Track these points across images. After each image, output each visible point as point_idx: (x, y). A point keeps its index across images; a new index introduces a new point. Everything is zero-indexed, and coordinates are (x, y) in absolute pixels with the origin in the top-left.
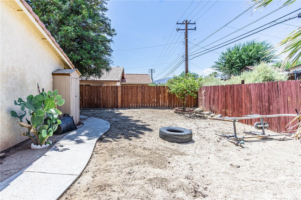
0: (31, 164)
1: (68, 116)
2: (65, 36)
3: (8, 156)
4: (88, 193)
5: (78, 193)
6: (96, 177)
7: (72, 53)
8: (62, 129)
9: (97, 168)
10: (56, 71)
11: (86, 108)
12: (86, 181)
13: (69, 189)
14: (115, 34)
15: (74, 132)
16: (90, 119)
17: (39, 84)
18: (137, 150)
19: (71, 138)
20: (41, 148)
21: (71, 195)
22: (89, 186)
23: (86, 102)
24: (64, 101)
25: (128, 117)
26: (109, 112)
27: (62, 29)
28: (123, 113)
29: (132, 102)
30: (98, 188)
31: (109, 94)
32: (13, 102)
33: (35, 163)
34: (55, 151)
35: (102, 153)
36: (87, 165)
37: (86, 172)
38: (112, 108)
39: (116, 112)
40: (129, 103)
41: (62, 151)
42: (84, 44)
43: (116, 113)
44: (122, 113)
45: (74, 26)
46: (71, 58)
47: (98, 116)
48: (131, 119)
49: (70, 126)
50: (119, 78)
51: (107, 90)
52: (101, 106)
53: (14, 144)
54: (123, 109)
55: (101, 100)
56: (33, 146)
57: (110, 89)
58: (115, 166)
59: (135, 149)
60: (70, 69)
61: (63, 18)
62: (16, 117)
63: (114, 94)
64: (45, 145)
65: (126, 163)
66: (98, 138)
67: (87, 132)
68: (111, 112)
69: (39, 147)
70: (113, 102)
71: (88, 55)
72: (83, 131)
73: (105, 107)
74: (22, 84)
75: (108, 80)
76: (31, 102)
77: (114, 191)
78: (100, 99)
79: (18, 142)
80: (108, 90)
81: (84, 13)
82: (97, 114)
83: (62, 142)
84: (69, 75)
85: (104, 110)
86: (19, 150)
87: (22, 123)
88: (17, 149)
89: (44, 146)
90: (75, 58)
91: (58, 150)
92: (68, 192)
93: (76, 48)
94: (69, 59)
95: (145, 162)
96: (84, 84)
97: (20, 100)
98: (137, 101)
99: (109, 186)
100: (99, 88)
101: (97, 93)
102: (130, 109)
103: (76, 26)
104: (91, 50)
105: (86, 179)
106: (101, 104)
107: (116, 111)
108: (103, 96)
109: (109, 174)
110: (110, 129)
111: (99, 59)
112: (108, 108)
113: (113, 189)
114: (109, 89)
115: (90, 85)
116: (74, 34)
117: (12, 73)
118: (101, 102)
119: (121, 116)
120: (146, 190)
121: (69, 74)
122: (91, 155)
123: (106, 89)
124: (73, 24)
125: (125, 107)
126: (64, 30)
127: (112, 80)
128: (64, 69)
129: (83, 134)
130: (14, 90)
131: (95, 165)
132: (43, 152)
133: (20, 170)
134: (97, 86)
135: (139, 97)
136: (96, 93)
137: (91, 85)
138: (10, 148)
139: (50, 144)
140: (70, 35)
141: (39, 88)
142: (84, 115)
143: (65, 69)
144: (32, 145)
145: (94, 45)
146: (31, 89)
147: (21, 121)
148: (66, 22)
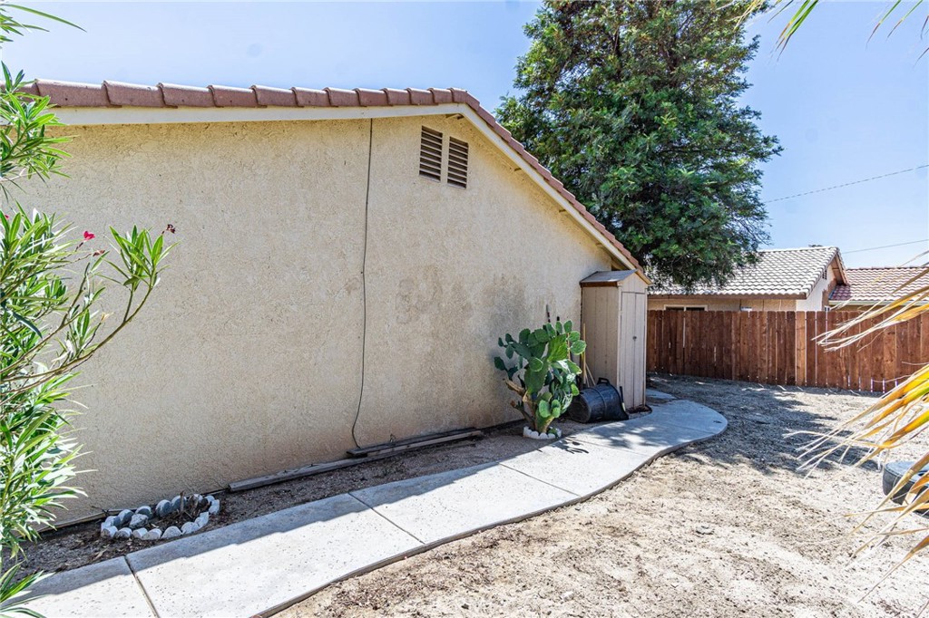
0: (513, 456)
1: (608, 383)
2: (614, 191)
3: (486, 438)
4: (585, 529)
5: (568, 522)
6: (616, 513)
7: (630, 229)
8: (590, 410)
9: (629, 500)
10: (590, 276)
11: (684, 374)
12: (592, 512)
13: (555, 509)
14: (775, 151)
15: (619, 425)
16: (677, 404)
17: (551, 306)
18: (765, 500)
19: (605, 434)
20: (538, 437)
21: (555, 520)
22: (593, 520)
23: (686, 357)
24: (585, 345)
25: (817, 416)
26: (754, 395)
27: (609, 175)
28: (805, 403)
29: (853, 372)
30: (608, 530)
31: (761, 337)
32: (497, 341)
33: (519, 457)
34: (559, 449)
35: (658, 479)
36: (611, 487)
37: (602, 499)
38: (773, 383)
39: (778, 398)
40: (841, 372)
41: (572, 452)
42: (663, 200)
43: (777, 401)
44: (802, 404)
45: (637, 162)
46: (627, 244)
47: (711, 401)
48: (821, 425)
49: (609, 408)
50: (805, 286)
51: (754, 324)
52: (733, 373)
53: (500, 422)
54: (815, 392)
55: (733, 355)
56: (527, 431)
57: (766, 322)
58: (672, 509)
59: (760, 497)
60: (627, 269)
61: (615, 150)
62: (502, 369)
63: (779, 340)
64: (547, 434)
65: (705, 512)
66: (669, 446)
67: (650, 429)
68: (762, 395)
69: (535, 435)
70: (774, 365)
71: (671, 231)
72: (639, 426)
73: (747, 377)
74: (517, 307)
75: (763, 292)
76: (525, 344)
77: (638, 545)
78: (729, 351)
79: (506, 421)
80: (758, 324)
81: (666, 120)
82: (710, 396)
83: (579, 437)
84: (614, 284)
85: (742, 386)
86: (505, 434)
87: (511, 383)
88: (502, 431)
89: (543, 435)
90: (639, 242)
91: (566, 448)
92: (553, 514)
93: (642, 215)
94: (621, 246)
95: (763, 528)
96: (685, 307)
97: (509, 338)
98: (879, 367)
99: (633, 533)
100: (725, 318)
101: (721, 335)
102: (843, 394)
103: (641, 162)
104: (682, 214)
105: (596, 509)
106: (731, 366)
107: (782, 395)
108: (739, 342)
109: (648, 517)
110: (720, 435)
111: (703, 238)
112: (755, 382)
113: (639, 541)
114: (762, 321)
115: (703, 309)
116: (633, 185)
117: (501, 287)
118: (734, 360)
119: (791, 410)
120: (710, 569)
121: (616, 282)
122: (626, 473)
123: (749, 323)
124: (635, 159)
125: (825, 386)
126: (614, 177)
127: (776, 292)
128: (610, 269)
129: (638, 431)
130: (503, 320)
131: (627, 494)
132: (539, 444)
133: (495, 460)
134: (720, 314)
135: (887, 356)
136: (717, 332)
137: (706, 310)
138: (493, 427)
139: (556, 435)
140: (624, 188)
141: (549, 316)
142: (670, 393)
143: (614, 269)
144: (526, 429)
145: (691, 200)
146: (532, 318)
147: (511, 379)
148: (619, 157)
